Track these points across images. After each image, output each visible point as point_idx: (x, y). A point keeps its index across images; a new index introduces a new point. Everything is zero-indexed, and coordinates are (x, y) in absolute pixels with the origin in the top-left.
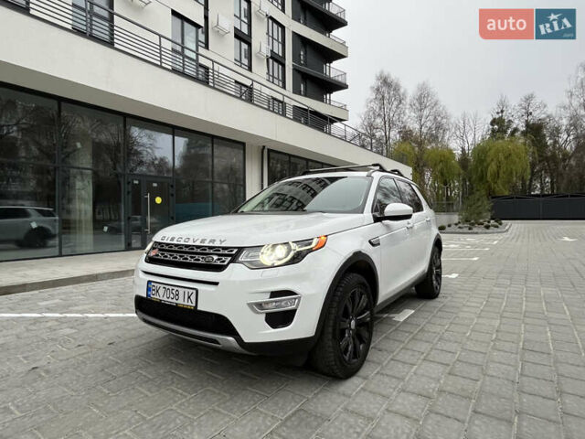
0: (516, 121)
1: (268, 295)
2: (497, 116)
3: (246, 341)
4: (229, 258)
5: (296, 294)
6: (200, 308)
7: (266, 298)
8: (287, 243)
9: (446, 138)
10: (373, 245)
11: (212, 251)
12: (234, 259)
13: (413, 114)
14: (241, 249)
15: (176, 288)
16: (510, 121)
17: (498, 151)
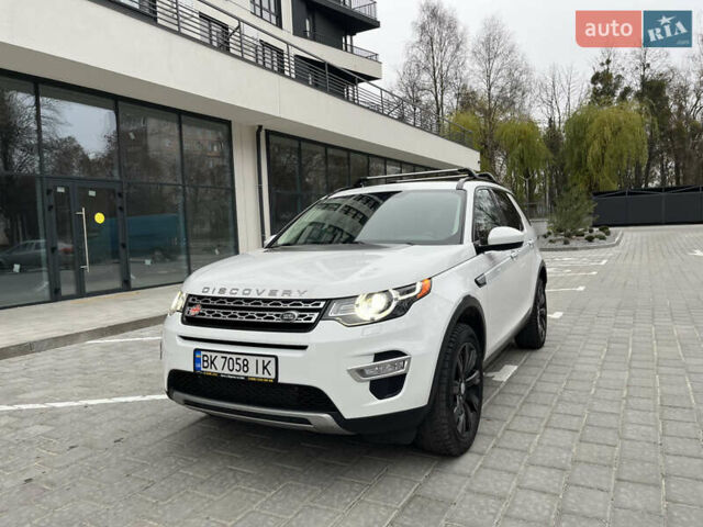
0: (628, 77)
1: (372, 358)
2: (601, 70)
3: (346, 417)
4: (316, 314)
5: (404, 355)
6: (282, 379)
7: (369, 362)
8: (386, 291)
9: (527, 104)
10: (479, 285)
11: (288, 306)
12: (323, 314)
13: (477, 67)
14: (329, 301)
15: (242, 357)
16: (619, 77)
17: (603, 123)
